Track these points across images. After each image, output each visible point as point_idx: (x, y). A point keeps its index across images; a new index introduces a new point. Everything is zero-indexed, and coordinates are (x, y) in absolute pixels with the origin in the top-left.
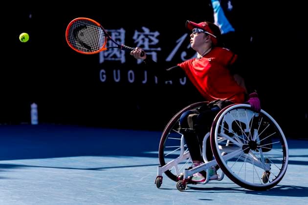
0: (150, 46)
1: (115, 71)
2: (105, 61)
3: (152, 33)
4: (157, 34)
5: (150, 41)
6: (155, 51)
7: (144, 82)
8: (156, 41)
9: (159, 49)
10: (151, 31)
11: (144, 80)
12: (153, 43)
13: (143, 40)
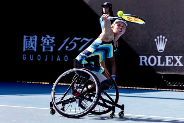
0: (50, 44)
1: (31, 55)
2: (26, 51)
3: (51, 38)
4: (53, 38)
5: (50, 41)
6: (52, 46)
7: (46, 60)
8: (53, 41)
9: (54, 45)
10: (50, 36)
11: (46, 59)
12: (51, 42)
13: (46, 41)
